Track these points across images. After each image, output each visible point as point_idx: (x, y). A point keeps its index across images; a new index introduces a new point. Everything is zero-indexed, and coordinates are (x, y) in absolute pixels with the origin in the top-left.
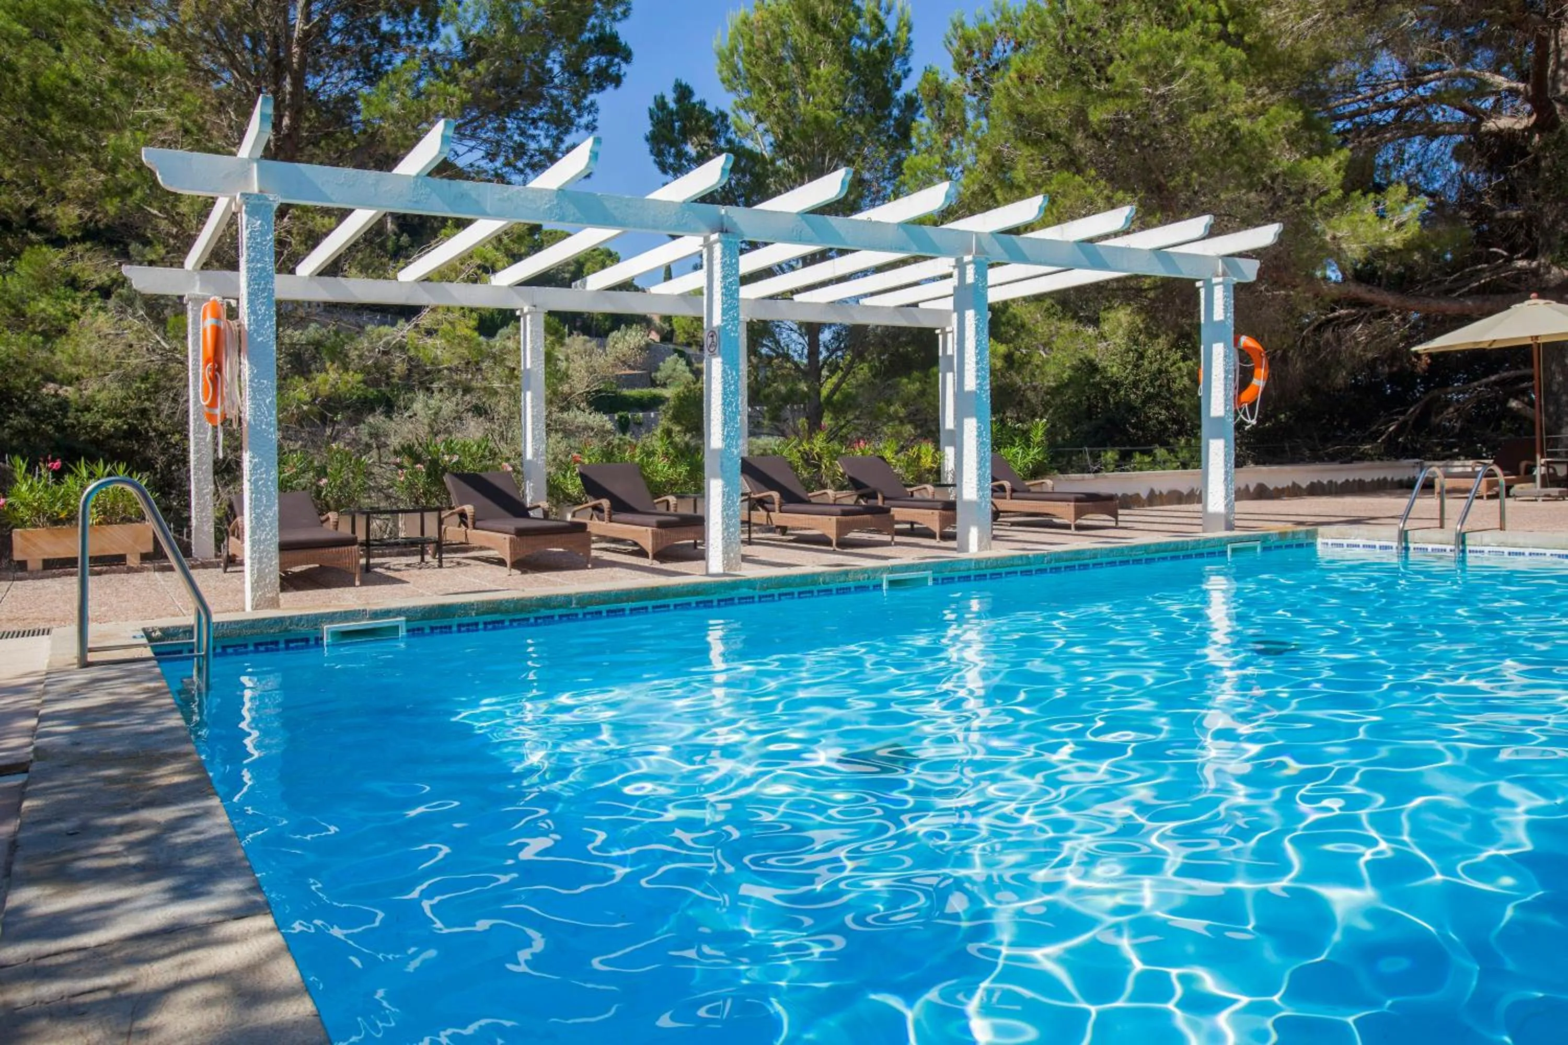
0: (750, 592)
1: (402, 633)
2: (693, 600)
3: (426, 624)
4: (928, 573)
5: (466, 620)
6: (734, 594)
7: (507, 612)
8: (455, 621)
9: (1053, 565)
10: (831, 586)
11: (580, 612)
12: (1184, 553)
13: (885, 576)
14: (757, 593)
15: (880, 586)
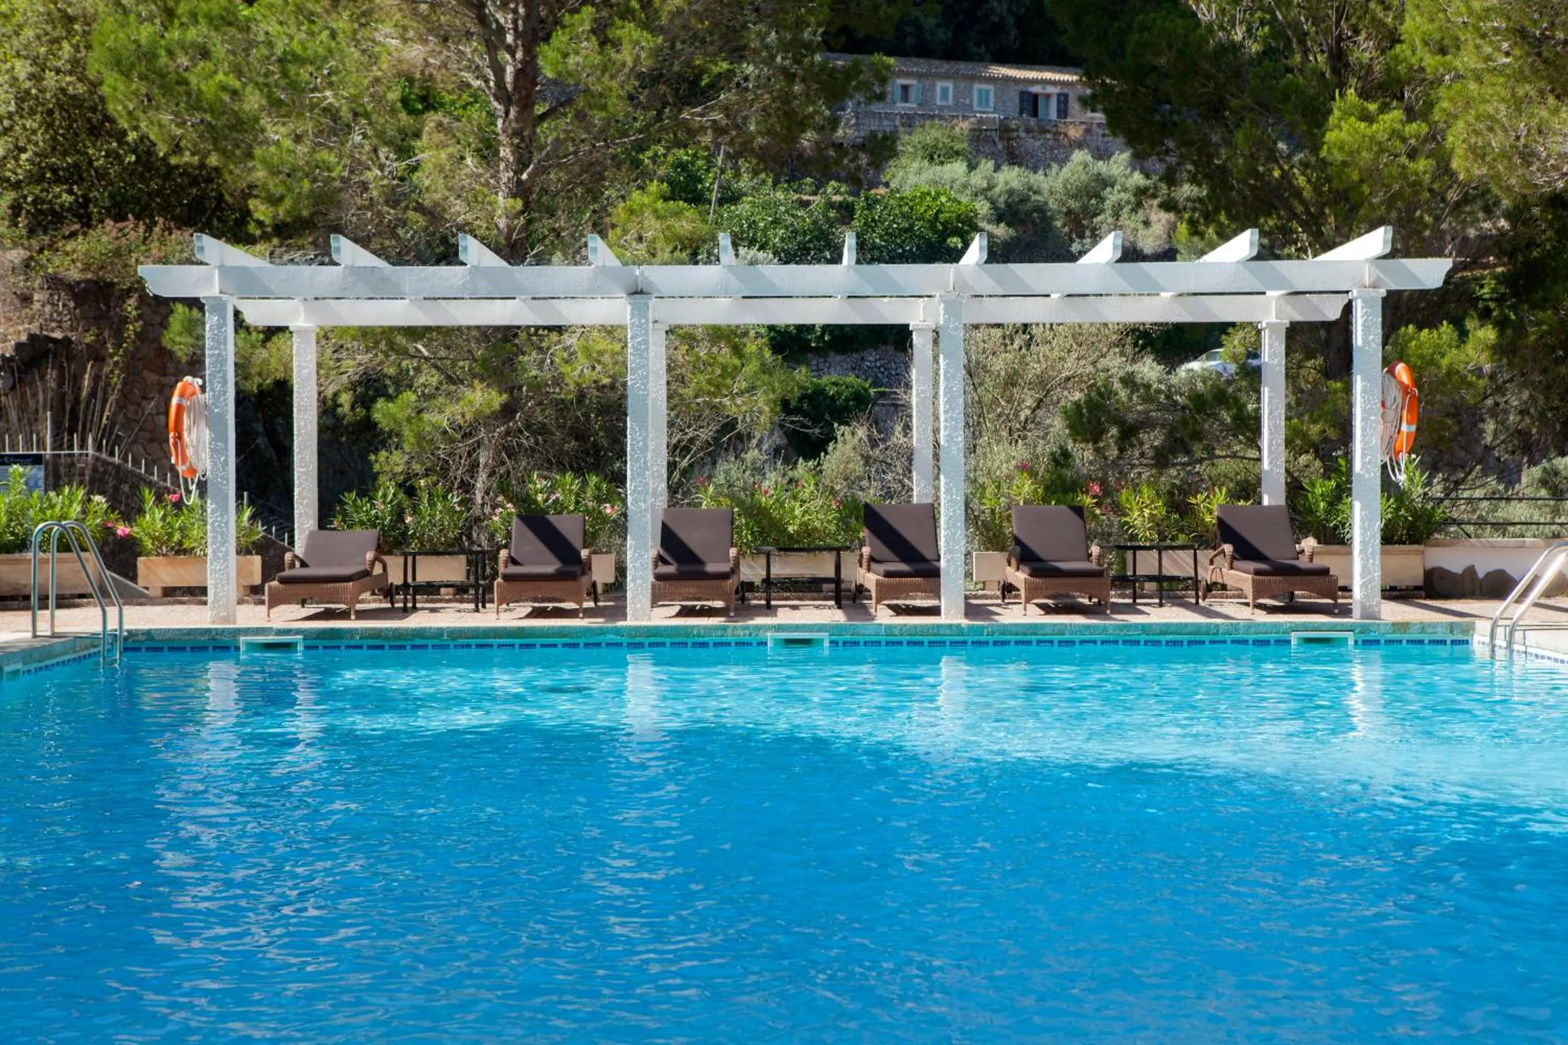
0: (618, 639)
1: (300, 648)
2: (559, 641)
3: (320, 643)
4: (825, 636)
5: (352, 643)
6: (601, 639)
7: (386, 638)
8: (344, 642)
9: (997, 637)
10: (706, 639)
11: (452, 643)
12: (1211, 637)
13: (769, 634)
14: (625, 640)
15: (766, 644)
